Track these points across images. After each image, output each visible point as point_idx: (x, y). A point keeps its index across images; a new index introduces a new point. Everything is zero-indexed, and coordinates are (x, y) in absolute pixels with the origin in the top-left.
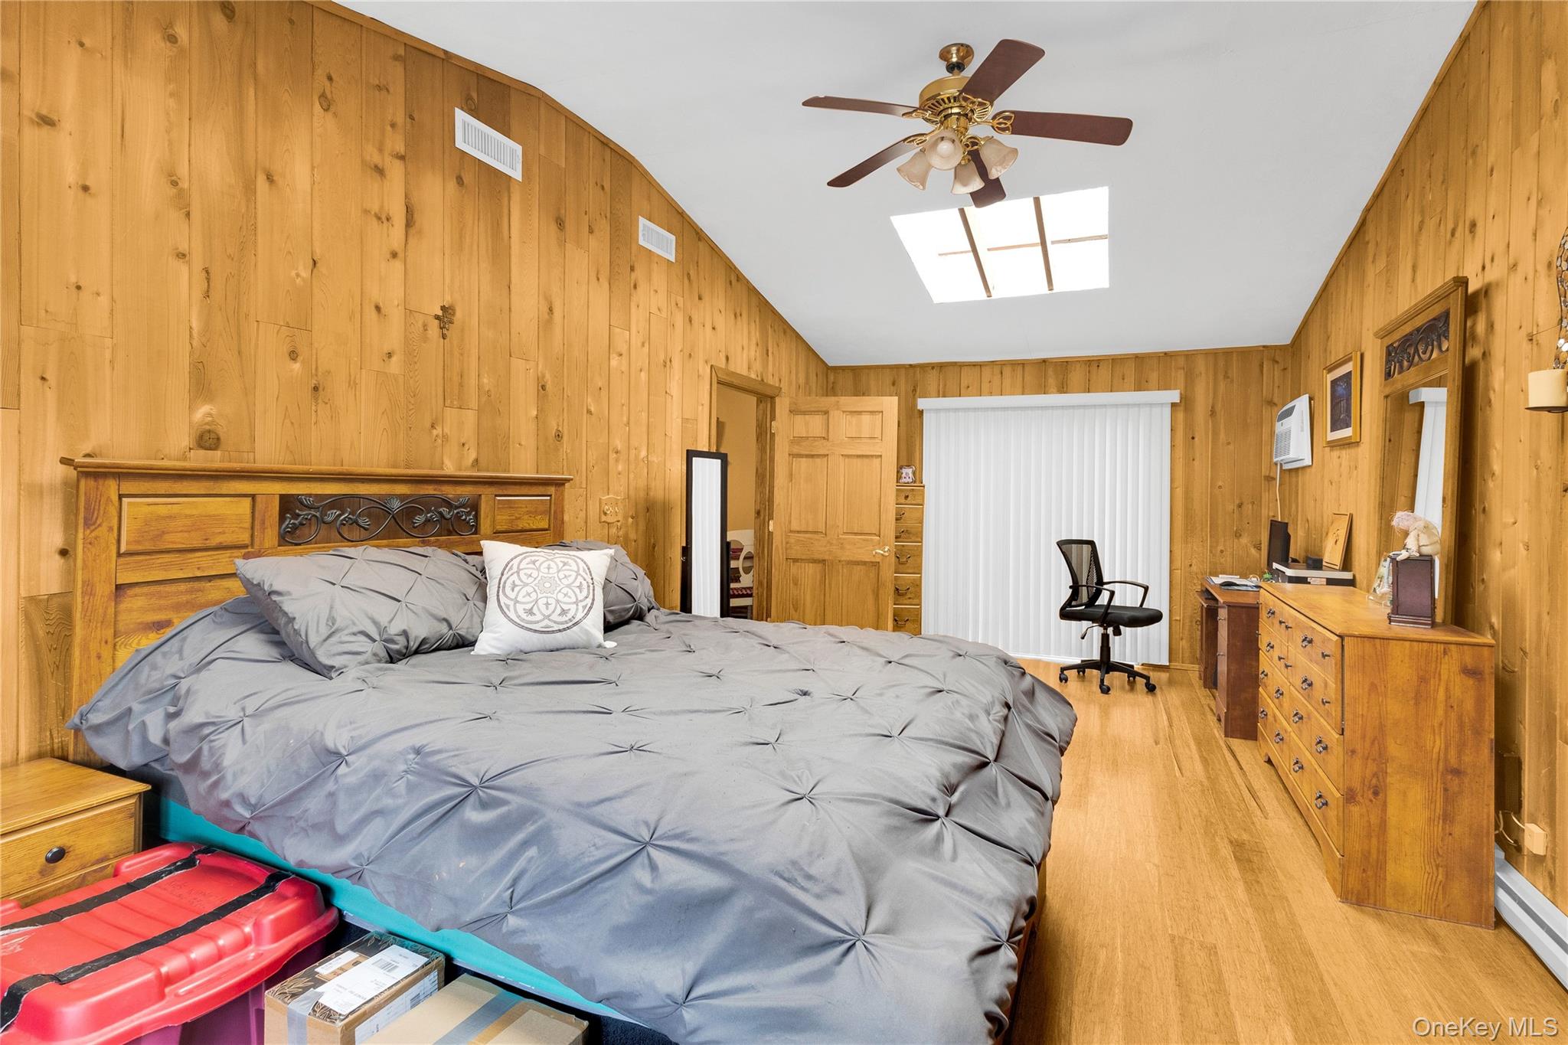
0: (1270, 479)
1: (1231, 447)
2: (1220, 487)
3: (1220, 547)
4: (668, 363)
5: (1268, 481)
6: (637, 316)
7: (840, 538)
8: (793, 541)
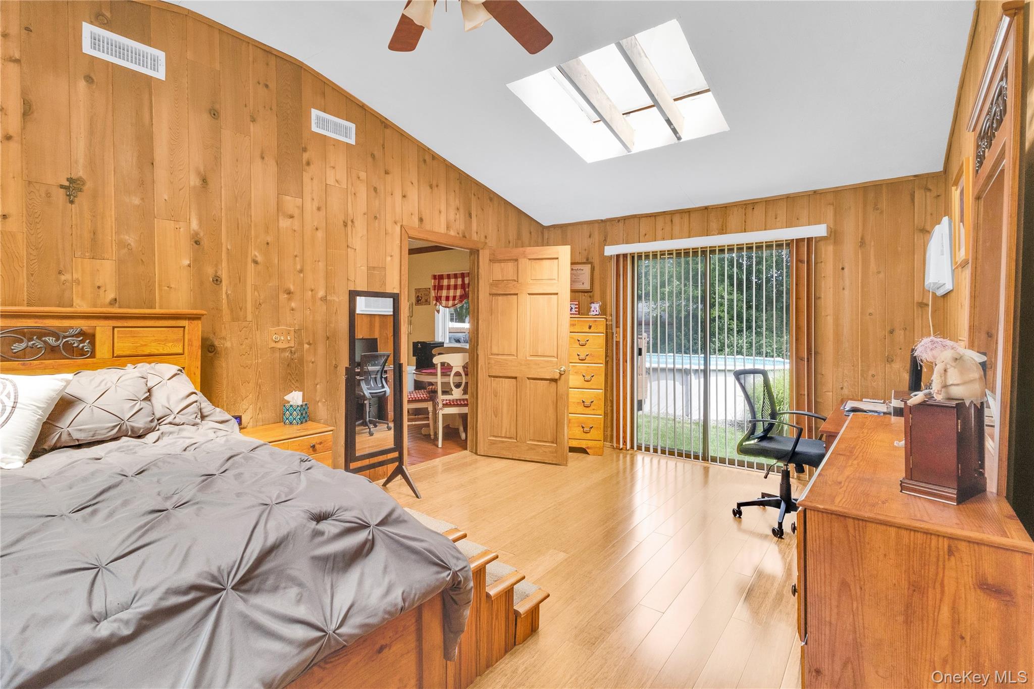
0: (923, 305)
1: (882, 275)
2: (870, 314)
3: (871, 372)
4: (350, 223)
5: (921, 307)
6: (311, 188)
7: (528, 360)
8: (493, 362)
